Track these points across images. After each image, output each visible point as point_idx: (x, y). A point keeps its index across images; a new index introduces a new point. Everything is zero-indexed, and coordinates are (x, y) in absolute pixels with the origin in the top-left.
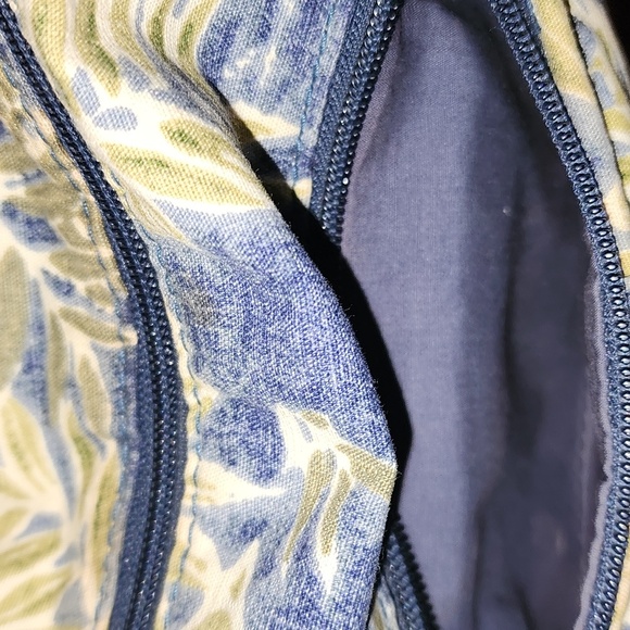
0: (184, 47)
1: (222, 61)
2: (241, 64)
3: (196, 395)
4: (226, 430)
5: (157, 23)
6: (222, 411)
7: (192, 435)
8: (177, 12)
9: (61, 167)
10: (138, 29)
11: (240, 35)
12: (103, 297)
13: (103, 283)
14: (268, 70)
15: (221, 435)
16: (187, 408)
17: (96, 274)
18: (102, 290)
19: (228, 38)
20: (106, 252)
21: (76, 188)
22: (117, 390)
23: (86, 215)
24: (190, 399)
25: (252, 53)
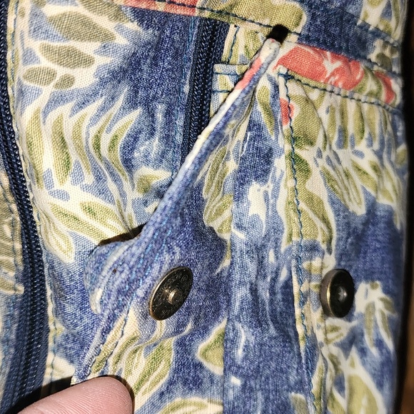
0: (112, 147)
1: (133, 150)
2: (142, 149)
3: (55, 325)
4: (69, 346)
5: (97, 138)
6: (67, 335)
7: (51, 344)
8: (109, 131)
9: (7, 200)
10: (87, 142)
11: (142, 136)
12: (9, 267)
13: (11, 260)
14: (155, 149)
15: (66, 348)
16: (48, 331)
17: (8, 254)
18: (9, 263)
19: (136, 139)
20: (18, 246)
21: (11, 212)
22: (7, 316)
23: (12, 225)
24: (51, 327)
25: (147, 143)
